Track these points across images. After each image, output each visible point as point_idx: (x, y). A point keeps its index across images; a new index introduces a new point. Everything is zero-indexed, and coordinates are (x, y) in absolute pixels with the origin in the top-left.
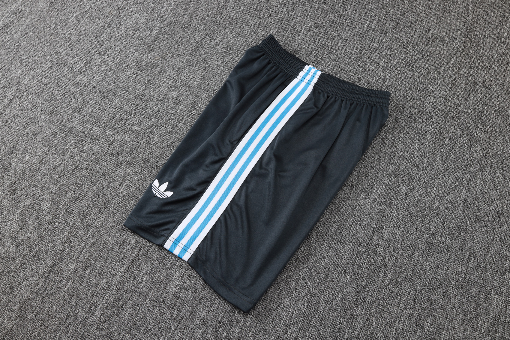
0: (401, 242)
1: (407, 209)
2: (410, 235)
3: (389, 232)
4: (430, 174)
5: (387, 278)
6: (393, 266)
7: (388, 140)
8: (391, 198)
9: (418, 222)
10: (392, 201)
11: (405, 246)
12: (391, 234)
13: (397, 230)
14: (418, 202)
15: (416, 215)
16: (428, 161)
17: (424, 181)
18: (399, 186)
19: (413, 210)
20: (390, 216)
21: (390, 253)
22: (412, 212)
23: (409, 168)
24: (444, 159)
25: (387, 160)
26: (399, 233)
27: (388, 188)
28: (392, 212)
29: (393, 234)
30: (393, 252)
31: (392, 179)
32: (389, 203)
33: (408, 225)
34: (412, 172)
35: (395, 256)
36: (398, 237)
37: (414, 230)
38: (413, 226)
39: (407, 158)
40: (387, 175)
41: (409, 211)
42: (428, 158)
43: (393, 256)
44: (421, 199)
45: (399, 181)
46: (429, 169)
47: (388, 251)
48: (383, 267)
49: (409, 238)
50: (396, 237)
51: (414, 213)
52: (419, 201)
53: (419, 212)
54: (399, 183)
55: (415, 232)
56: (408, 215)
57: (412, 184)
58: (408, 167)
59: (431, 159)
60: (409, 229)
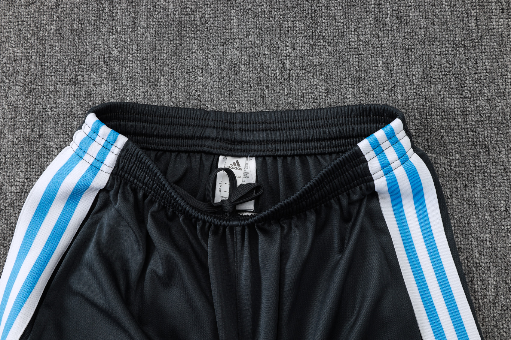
0: (488, 210)
1: (475, 140)
2: (499, 189)
3: (460, 201)
4: (492, 50)
5: (490, 287)
6: (492, 260)
7: (387, 15)
8: (439, 134)
9: (504, 157)
10: (443, 137)
11: (497, 212)
12: (465, 203)
13: (473, 189)
14: (489, 117)
15: (496, 144)
16: (477, 26)
17: (486, 70)
18: (443, 101)
19: (487, 137)
20: (451, 169)
21: (477, 239)
22: (486, 143)
23: (448, 55)
24: (504, 7)
25: (402, 60)
26: (478, 193)
27: (426, 115)
28: (451, 158)
29: (468, 201)
30: (481, 233)
31: (427, 93)
32: (438, 144)
33: (488, 171)
34: (456, 62)
35: (488, 239)
36: (479, 203)
37: (502, 175)
38: (497, 169)
39: (436, 38)
40: (414, 89)
41: (480, 141)
42: (476, 19)
43: (485, 242)
44: (493, 108)
45: (440, 92)
46: (485, 41)
47: (472, 237)
48: (475, 272)
49: (499, 195)
50: (475, 205)
51: (491, 142)
52: (491, 113)
53: (499, 136)
54: (442, 96)
55: (505, 178)
56: (481, 151)
57: (465, 85)
58: (446, 55)
59: (482, 18)
60: (493, 177)
